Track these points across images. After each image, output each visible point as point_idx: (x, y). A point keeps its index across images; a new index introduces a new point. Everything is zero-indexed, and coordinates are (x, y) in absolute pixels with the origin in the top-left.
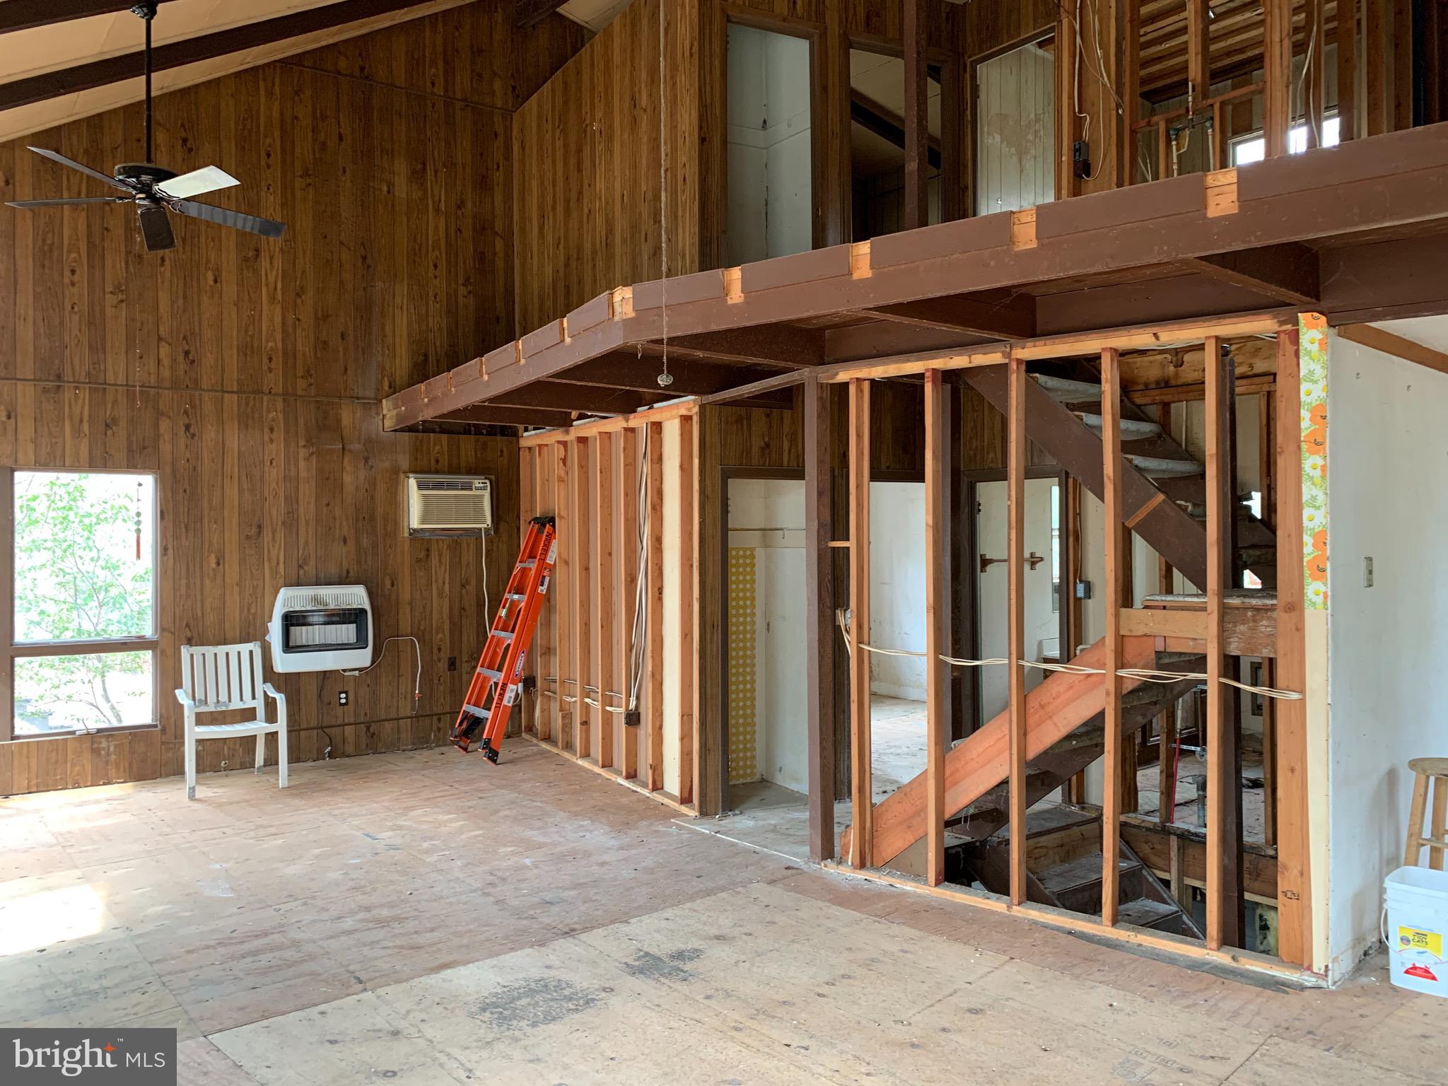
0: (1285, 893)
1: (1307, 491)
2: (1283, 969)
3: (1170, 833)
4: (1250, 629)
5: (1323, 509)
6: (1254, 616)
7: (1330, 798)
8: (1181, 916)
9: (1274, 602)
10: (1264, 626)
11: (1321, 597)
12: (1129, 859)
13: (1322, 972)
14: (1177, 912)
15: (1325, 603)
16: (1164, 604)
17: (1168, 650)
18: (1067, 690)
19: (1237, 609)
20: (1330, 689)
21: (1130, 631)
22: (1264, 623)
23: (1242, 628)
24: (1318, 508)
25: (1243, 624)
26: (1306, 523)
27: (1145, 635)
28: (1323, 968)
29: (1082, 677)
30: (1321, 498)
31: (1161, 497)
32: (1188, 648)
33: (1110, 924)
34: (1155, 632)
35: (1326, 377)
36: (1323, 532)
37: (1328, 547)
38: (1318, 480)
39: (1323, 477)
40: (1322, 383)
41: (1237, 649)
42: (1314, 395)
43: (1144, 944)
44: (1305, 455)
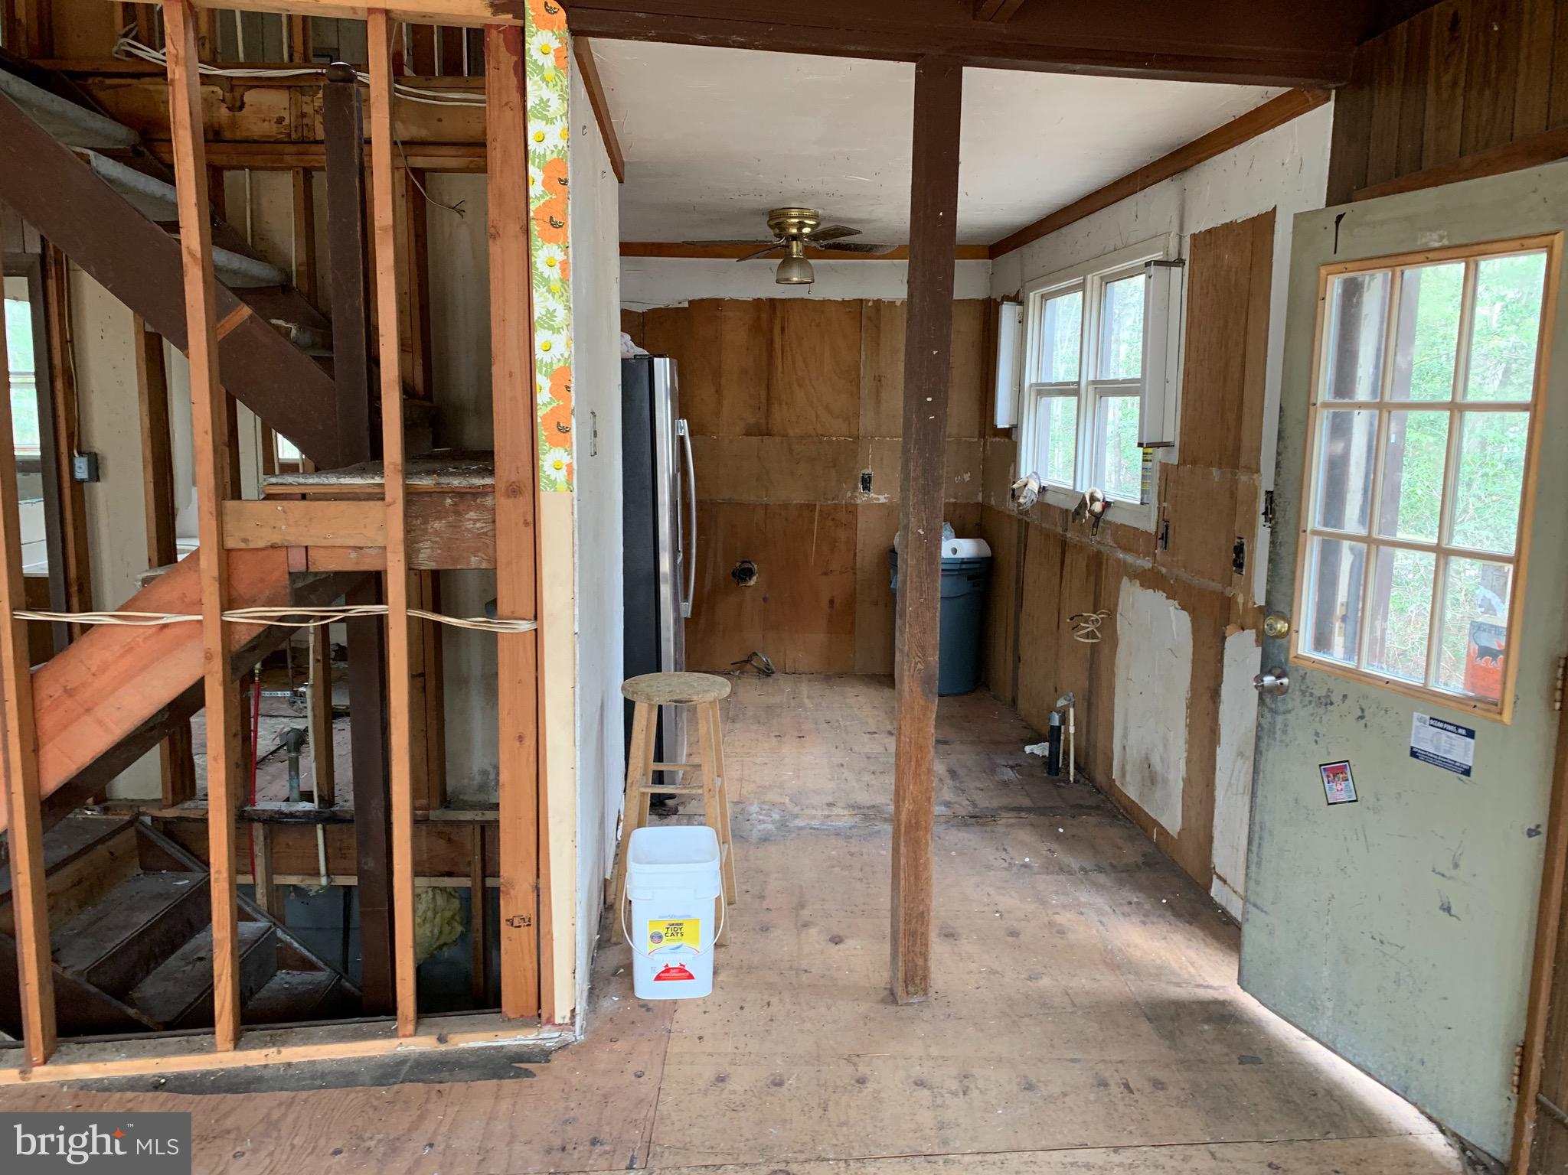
0: (511, 922)
1: (542, 302)
2: (514, 1033)
3: (251, 820)
4: (450, 525)
5: (565, 333)
6: (455, 504)
7: (578, 773)
8: (274, 932)
9: (488, 481)
10: (473, 520)
11: (564, 472)
12: (186, 869)
13: (567, 1020)
14: (270, 928)
15: (569, 482)
16: (303, 490)
17: (312, 569)
18: (122, 656)
19: (429, 494)
20: (577, 611)
21: (245, 540)
22: (472, 515)
23: (437, 525)
24: (558, 331)
25: (439, 518)
26: (539, 354)
27: (273, 547)
28: (568, 1015)
29: (150, 631)
30: (562, 315)
31: (246, 311)
32: (349, 563)
33: (231, 1046)
34: (292, 539)
35: (566, 114)
36: (565, 370)
37: (573, 393)
38: (556, 286)
39: (564, 280)
40: (561, 125)
41: (429, 559)
42: (549, 143)
43: (295, 1060)
44: (536, 241)
